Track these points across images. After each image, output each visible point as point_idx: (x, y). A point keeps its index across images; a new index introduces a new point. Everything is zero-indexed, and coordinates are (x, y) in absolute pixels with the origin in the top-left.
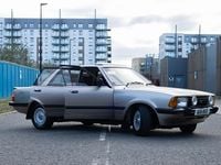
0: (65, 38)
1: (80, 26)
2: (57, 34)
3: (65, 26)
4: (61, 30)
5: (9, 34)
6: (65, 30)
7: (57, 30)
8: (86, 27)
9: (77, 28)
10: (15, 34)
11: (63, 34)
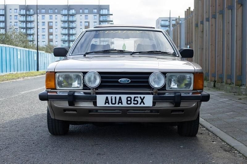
0: (72, 22)
1: (86, 11)
2: (66, 18)
3: (72, 12)
4: (69, 15)
5: (23, 19)
6: (73, 15)
7: (65, 15)
8: (91, 12)
9: (83, 13)
10: (29, 19)
11: (71, 19)
